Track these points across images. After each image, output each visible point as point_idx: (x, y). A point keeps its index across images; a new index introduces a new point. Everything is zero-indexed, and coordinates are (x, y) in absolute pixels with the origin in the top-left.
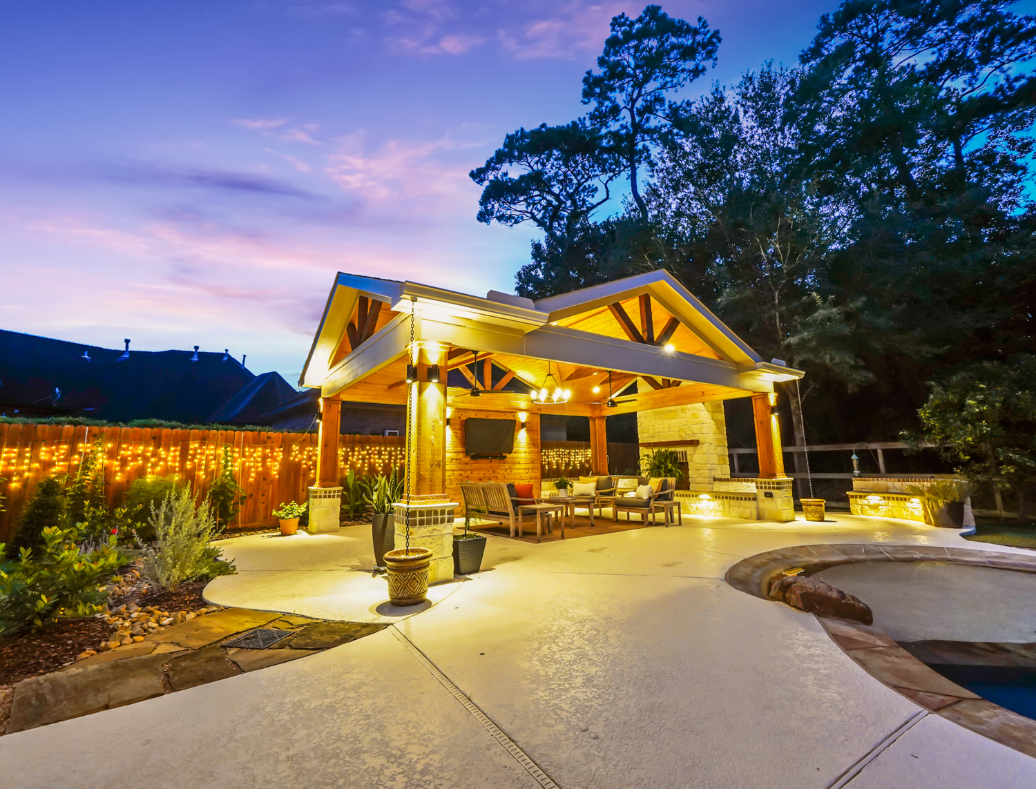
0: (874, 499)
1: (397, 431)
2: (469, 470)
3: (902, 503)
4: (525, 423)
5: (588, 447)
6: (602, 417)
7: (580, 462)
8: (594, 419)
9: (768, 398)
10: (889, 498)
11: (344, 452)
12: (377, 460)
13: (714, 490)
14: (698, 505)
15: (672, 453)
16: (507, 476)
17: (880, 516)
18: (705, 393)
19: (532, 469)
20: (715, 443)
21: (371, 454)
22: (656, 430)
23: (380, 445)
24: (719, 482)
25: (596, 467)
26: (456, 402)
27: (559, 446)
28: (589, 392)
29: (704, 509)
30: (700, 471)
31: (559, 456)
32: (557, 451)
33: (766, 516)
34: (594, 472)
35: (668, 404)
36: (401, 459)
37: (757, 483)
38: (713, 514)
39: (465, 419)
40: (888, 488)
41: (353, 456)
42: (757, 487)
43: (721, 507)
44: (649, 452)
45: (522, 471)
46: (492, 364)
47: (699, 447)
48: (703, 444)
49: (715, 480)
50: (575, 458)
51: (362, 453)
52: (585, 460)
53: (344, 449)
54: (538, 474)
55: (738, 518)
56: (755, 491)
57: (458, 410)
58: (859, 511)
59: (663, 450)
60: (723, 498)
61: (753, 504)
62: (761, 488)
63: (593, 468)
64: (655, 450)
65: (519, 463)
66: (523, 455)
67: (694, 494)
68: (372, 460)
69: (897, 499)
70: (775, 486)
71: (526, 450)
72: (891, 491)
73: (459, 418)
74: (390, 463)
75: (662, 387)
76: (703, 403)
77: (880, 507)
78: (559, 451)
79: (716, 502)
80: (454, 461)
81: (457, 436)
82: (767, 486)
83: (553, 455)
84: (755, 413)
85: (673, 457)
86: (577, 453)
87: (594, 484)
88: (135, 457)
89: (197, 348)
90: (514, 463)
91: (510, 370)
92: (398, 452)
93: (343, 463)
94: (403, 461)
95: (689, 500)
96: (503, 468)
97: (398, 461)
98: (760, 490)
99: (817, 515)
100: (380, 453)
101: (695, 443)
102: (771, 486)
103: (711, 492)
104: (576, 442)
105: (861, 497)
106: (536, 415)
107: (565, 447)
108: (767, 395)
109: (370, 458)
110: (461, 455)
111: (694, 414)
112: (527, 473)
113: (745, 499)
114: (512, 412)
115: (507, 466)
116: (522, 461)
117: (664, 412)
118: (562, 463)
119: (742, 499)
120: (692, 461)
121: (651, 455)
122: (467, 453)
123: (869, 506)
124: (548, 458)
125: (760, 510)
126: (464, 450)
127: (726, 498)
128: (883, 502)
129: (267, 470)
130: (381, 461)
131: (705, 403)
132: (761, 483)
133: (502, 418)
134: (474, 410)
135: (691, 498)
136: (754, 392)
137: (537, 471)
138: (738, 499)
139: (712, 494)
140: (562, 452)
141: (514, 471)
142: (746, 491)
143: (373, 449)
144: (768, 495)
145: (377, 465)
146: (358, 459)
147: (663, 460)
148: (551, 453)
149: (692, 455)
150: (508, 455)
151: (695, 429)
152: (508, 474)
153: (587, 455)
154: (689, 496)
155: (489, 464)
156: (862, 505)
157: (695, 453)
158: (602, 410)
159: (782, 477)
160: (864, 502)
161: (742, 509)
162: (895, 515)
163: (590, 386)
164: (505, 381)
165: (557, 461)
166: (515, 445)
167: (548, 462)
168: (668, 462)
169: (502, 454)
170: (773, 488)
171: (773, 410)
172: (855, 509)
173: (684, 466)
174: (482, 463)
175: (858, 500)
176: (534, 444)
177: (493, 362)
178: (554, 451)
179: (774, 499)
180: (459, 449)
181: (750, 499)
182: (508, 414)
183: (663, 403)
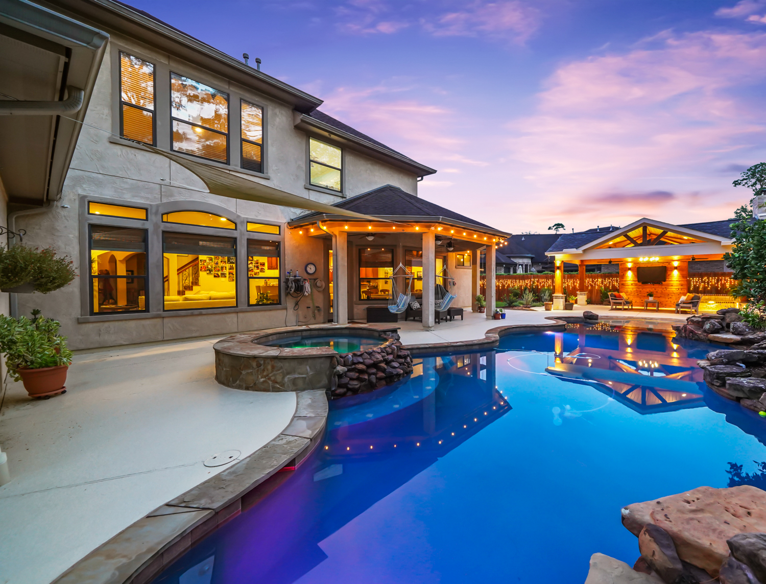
2: (641, 287)
4: (677, 267)
16: (663, 292)
19: (681, 288)
39: (638, 267)
41: (605, 281)
45: (674, 290)
66: (675, 282)
71: (677, 279)
73: (636, 267)
80: (634, 284)
81: (634, 275)
88: (542, 282)
89: (598, 227)
90: (668, 286)
96: (662, 287)
110: (637, 282)
115: (664, 287)
116: (674, 285)
122: (639, 281)
126: (637, 280)
129: (575, 286)
150: (665, 283)
152: (665, 290)
155: (653, 286)
166: (669, 277)
169: (660, 281)
174: (649, 285)
176: (682, 276)
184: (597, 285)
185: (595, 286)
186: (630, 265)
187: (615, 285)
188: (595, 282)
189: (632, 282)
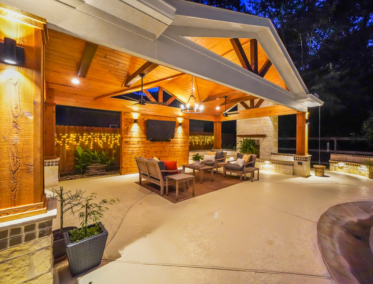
0: (341, 164)
1: (116, 125)
2: (149, 147)
3: (355, 167)
4: (181, 123)
5: (213, 135)
6: (220, 122)
7: (209, 142)
8: (216, 123)
9: (305, 115)
10: (349, 164)
11: (76, 136)
12: (99, 141)
13: (271, 159)
14: (264, 166)
15: (253, 140)
16: (171, 150)
17: (343, 172)
18: (271, 112)
19: (185, 146)
20: (273, 136)
21: (94, 137)
22: (245, 129)
23: (100, 132)
24: (273, 155)
25: (216, 145)
26: (141, 110)
27: (200, 134)
28: (214, 109)
29: (267, 168)
30: (265, 150)
31: (200, 139)
32: (199, 137)
33: (297, 174)
34: (215, 147)
35: (252, 116)
36: (114, 140)
37: (294, 157)
38: (270, 170)
39: (146, 120)
40: (347, 159)
41: (82, 138)
42: (294, 159)
43: (275, 168)
44: (242, 139)
45: (179, 147)
46: (163, 91)
47: (266, 138)
48: (268, 137)
49: (272, 154)
50: (207, 140)
51: (88, 136)
52: (211, 141)
53: (75, 134)
54: (188, 148)
55: (283, 173)
56: (293, 161)
57: (142, 115)
58: (334, 169)
59: (249, 139)
60: (276, 163)
61: (291, 167)
62: (297, 160)
63: (215, 145)
64: (245, 138)
65: (178, 143)
66: (180, 140)
67: (262, 160)
68: (95, 141)
69: (353, 165)
70: (304, 159)
71: (181, 137)
72: (348, 160)
73: (143, 119)
74: (107, 142)
75: (249, 108)
76: (270, 117)
77: (344, 168)
78: (200, 137)
79: (272, 165)
80: (140, 142)
81: (141, 129)
82: (300, 159)
83: (197, 138)
84: (297, 123)
85: (253, 142)
86: (208, 137)
87: (214, 156)
90: (175, 143)
91: (174, 95)
92: (112, 136)
93: (75, 142)
94: (115, 141)
95: (259, 163)
96: (169, 146)
97: (113, 141)
98: (296, 161)
99: (322, 174)
100: (100, 137)
101: (264, 136)
102: (302, 159)
103: (270, 160)
104: (207, 133)
105: (335, 163)
106: (187, 120)
107: (203, 135)
108: (305, 113)
109: (94, 139)
110: (144, 140)
111: (265, 122)
112: (182, 148)
113: (288, 165)
114: (174, 118)
115: (171, 145)
116: (179, 142)
117: (250, 121)
118: (201, 142)
119: (286, 164)
120: (262, 144)
121: (243, 141)
122: (148, 138)
123: (338, 167)
124: (194, 140)
125: (295, 170)
126: (146, 136)
127: (278, 164)
128: (346, 166)
130: (101, 141)
131: (271, 117)
132: (297, 157)
133: (169, 120)
134: (152, 115)
135: (260, 163)
136: (298, 111)
137: (187, 147)
138: (284, 164)
139: (271, 161)
140: (201, 137)
141: (175, 148)
142: (287, 160)
143: (96, 134)
144: (300, 164)
145: (99, 143)
146: (86, 140)
147: (248, 144)
148: (196, 138)
149: (262, 142)
150: (172, 140)
151: (265, 129)
152: (172, 149)
153: (212, 138)
154: (260, 161)
155: (161, 144)
156: (335, 167)
157: (263, 141)
158: (220, 118)
159: (307, 155)
160: (337, 165)
161: (286, 169)
162: (351, 172)
163: (215, 106)
164: (171, 101)
165: (199, 141)
166: (175, 134)
167: (195, 141)
168: (251, 145)
169: (168, 139)
170: (303, 160)
171: (307, 121)
172: (332, 168)
173: (258, 147)
174: (157, 144)
175: (334, 164)
176: (186, 134)
177: (164, 90)
178: (197, 137)
179: (303, 166)
180: (143, 136)
181: (290, 165)
182: (172, 118)
183: (250, 116)
184: (68, 144)
185: (64, 146)
186: (135, 116)
187: (97, 143)
188: (64, 139)
189: (139, 139)
